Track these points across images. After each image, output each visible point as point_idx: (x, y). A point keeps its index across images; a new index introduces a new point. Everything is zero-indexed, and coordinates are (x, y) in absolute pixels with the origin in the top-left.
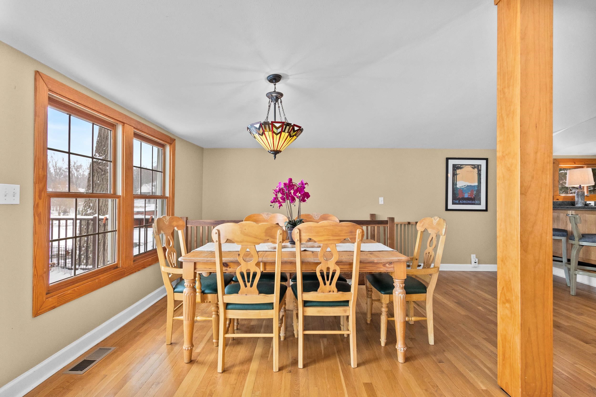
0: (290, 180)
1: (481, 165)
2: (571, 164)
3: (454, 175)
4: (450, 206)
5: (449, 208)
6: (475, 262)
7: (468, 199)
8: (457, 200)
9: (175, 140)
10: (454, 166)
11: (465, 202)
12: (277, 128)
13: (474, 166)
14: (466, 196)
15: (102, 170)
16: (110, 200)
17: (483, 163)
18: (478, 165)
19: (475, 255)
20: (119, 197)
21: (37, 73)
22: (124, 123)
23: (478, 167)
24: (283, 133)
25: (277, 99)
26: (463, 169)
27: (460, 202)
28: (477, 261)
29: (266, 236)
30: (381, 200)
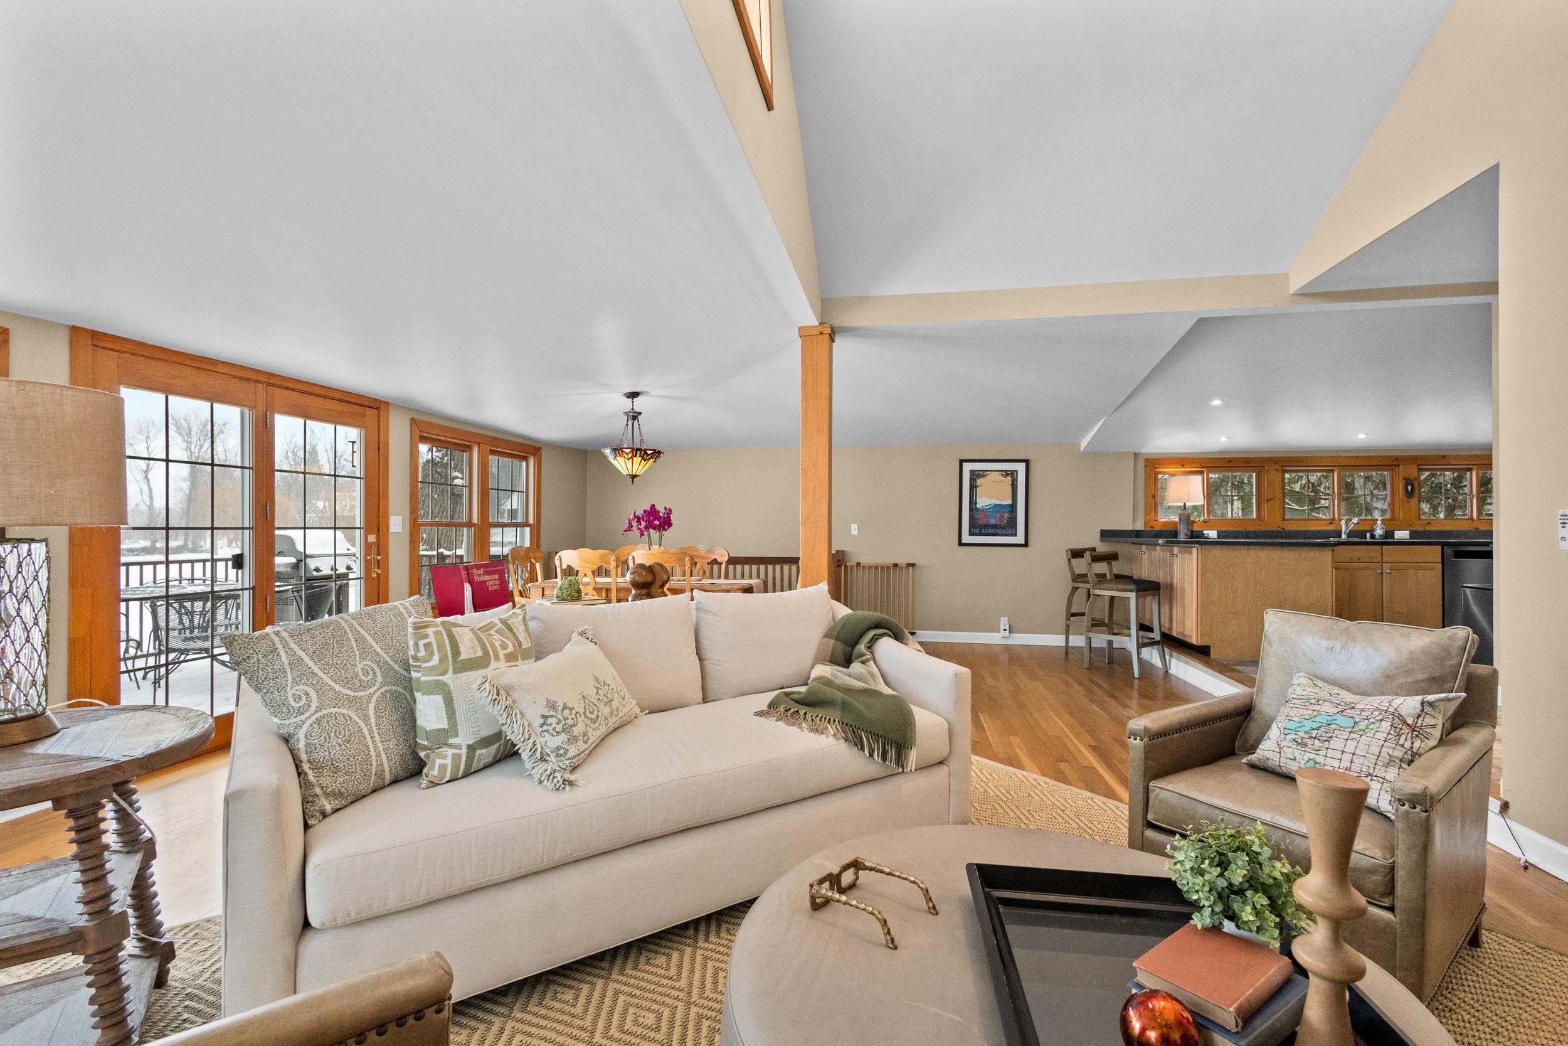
0: (653, 506)
1: (1017, 471)
2: (1177, 468)
3: (973, 487)
4: (967, 538)
5: (963, 541)
6: (1005, 630)
7: (995, 526)
8: (977, 528)
9: (541, 448)
10: (972, 472)
11: (990, 531)
12: (627, 454)
13: (1006, 473)
14: (992, 521)
15: (441, 476)
16: (465, 529)
17: (1021, 468)
18: (1013, 472)
19: (1006, 619)
20: (474, 525)
21: (412, 420)
22: (480, 443)
23: (1013, 474)
24: (635, 458)
25: (635, 418)
26: (987, 478)
27: (983, 531)
28: (1007, 627)
29: (601, 562)
30: (854, 529)
